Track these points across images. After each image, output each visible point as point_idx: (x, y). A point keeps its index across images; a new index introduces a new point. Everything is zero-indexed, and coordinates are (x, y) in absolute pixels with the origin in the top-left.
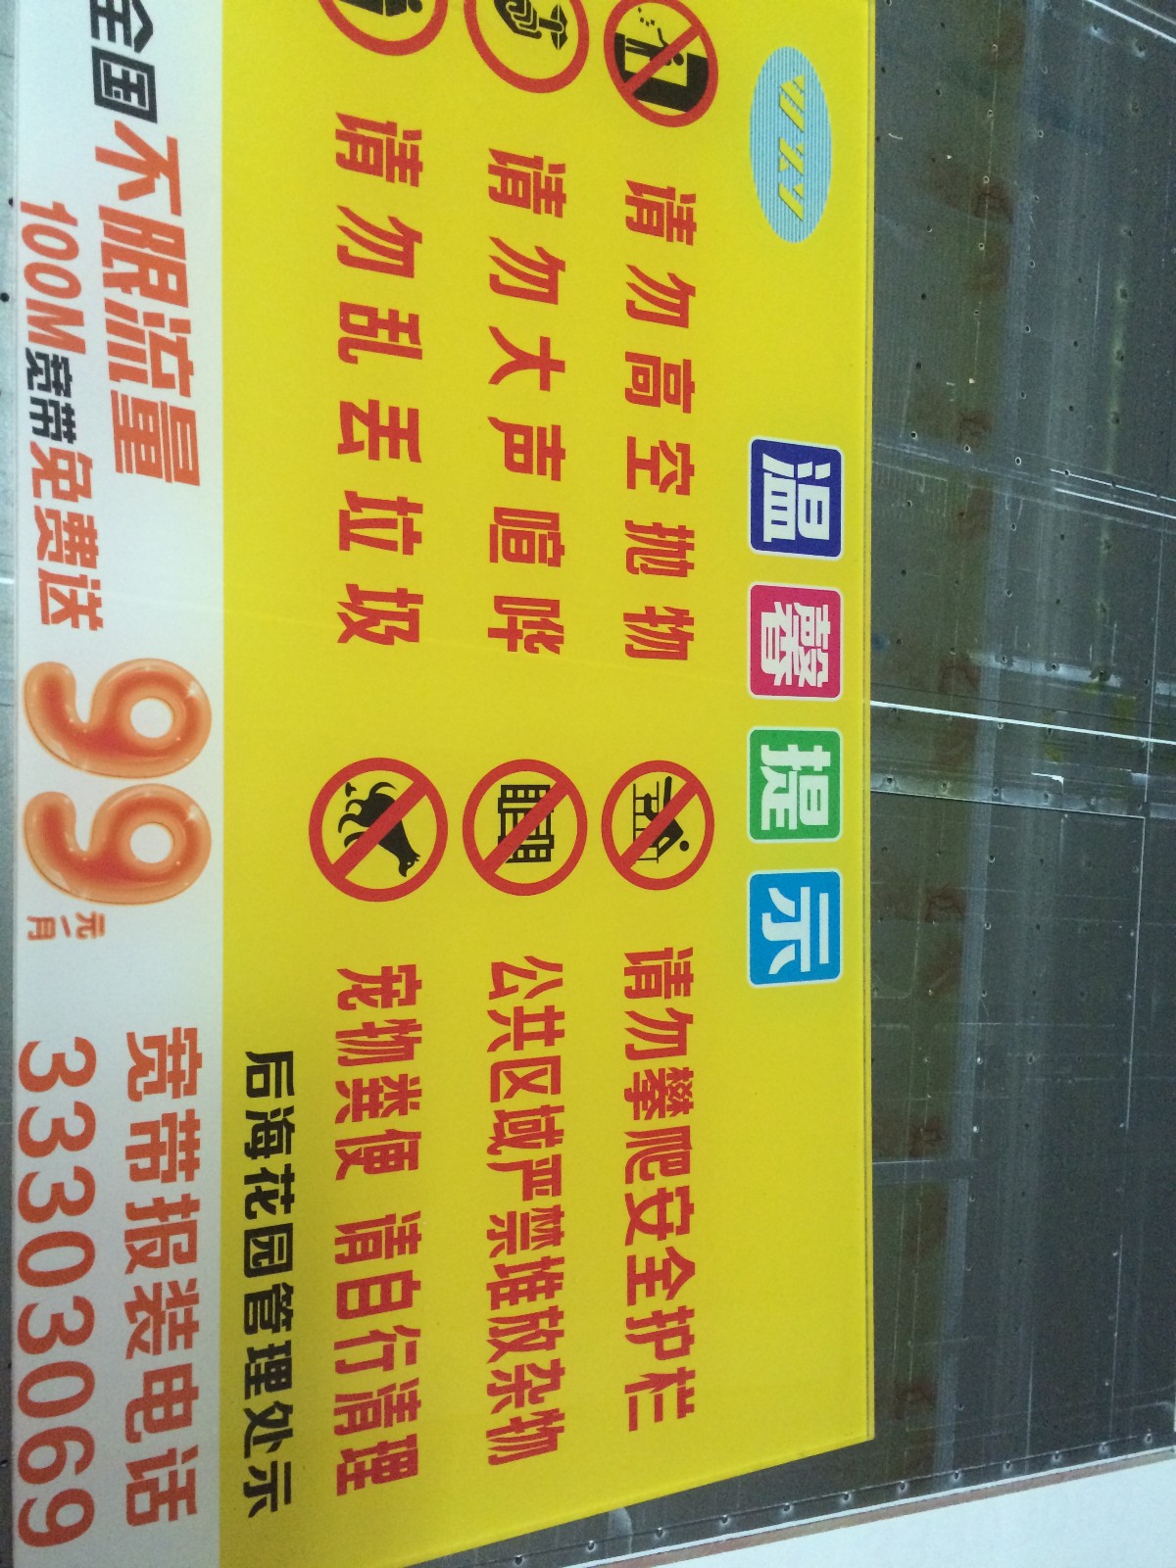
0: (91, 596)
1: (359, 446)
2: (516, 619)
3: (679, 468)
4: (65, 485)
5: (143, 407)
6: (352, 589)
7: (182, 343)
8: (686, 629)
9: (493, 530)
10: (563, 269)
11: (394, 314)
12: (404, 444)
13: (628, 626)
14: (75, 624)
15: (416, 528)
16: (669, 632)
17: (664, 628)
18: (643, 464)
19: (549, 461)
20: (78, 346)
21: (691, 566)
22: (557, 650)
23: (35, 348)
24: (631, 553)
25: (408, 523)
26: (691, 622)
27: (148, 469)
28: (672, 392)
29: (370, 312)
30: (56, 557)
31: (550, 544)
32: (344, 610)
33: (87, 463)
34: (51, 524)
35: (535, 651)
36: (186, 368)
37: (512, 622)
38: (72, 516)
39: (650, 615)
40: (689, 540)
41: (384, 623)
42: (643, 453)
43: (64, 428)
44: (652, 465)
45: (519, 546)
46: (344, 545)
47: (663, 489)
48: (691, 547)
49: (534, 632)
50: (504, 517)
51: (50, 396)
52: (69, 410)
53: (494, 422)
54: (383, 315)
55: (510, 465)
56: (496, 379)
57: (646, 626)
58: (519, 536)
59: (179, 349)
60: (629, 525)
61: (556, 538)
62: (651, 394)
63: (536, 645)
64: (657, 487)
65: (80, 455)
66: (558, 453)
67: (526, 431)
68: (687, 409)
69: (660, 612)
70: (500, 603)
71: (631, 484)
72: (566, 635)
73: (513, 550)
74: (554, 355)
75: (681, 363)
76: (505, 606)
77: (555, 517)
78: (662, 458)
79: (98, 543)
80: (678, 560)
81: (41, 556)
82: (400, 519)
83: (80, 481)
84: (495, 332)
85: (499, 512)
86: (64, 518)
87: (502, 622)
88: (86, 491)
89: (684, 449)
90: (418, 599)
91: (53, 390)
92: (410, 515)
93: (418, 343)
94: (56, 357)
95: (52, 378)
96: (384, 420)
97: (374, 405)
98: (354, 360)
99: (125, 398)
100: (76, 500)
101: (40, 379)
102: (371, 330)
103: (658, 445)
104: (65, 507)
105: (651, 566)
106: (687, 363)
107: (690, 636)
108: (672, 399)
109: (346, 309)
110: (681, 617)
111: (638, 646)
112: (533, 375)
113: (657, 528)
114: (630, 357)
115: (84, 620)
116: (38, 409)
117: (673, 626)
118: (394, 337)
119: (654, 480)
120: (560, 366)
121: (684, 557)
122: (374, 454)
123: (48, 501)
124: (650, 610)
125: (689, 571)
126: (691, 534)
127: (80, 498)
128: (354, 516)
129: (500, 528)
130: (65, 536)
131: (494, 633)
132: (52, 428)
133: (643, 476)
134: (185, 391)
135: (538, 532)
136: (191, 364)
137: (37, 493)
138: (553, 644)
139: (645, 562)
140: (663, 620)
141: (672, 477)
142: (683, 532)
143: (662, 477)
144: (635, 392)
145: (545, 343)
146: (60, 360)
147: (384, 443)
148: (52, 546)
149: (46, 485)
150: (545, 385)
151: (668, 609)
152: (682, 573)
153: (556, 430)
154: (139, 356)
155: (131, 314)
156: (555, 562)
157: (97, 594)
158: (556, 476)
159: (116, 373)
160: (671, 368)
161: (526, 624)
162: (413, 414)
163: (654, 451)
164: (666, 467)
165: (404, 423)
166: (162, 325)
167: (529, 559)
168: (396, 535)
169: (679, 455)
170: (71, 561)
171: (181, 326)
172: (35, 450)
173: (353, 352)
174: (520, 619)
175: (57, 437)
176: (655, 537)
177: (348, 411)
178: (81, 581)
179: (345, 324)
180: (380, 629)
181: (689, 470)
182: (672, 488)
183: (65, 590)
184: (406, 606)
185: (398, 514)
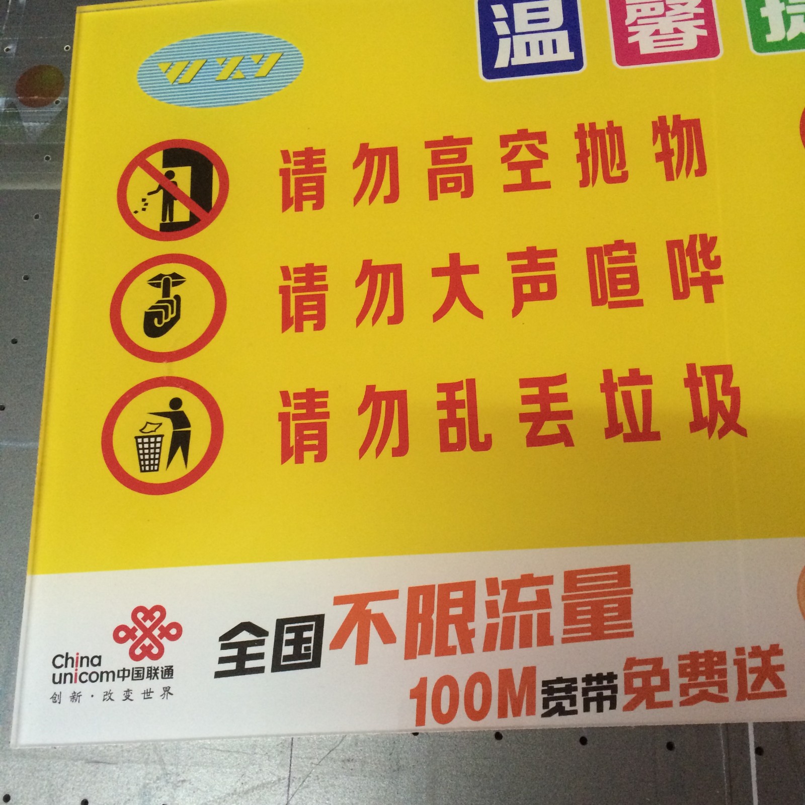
0: (751, 655)
1: (563, 428)
2: (691, 279)
3: (524, 143)
4: (656, 681)
5: (570, 615)
6: (695, 426)
7: (507, 584)
8: (670, 122)
9: (613, 305)
10: (370, 261)
11: (441, 405)
12: (553, 390)
13: (678, 176)
14: (781, 668)
15: (627, 374)
16: (676, 138)
17: (673, 143)
18: (526, 176)
19: (540, 261)
20: (529, 673)
21: (610, 123)
22: (714, 239)
23: (540, 709)
24: (609, 180)
25: (623, 381)
26: (662, 119)
27: (625, 610)
28: (456, 156)
29: (444, 426)
30: (723, 687)
31: (616, 254)
32: (715, 434)
33: (631, 662)
34: (693, 692)
35: (718, 258)
36: (528, 580)
37: (695, 282)
38: (682, 674)
39: (664, 156)
40: (587, 128)
41: (720, 397)
42: (516, 177)
43: (605, 683)
44: (525, 168)
45: (623, 282)
46: (656, 436)
47: (545, 156)
48: (593, 125)
49: (700, 262)
50: (600, 297)
51: (579, 694)
52: (588, 679)
53: (516, 311)
54: (444, 414)
55: (551, 294)
56: (478, 313)
57: (674, 160)
58: (615, 282)
59: (513, 587)
60: (584, 183)
61: (609, 249)
62: (462, 175)
63: (712, 258)
64: (544, 162)
65: (625, 669)
66: (532, 254)
67: (518, 284)
68: (469, 141)
69: (659, 148)
70: (680, 294)
71: (546, 185)
72: (698, 232)
73: (628, 287)
74: (445, 263)
75: (429, 150)
76: (682, 290)
77: (590, 252)
78: (517, 159)
79: (701, 651)
80: (607, 137)
81: (726, 700)
82: (621, 389)
83: (649, 668)
84: (437, 316)
85: (596, 302)
86: (685, 680)
87: (697, 292)
88: (657, 662)
89: (505, 140)
90: (691, 368)
91: (573, 693)
92: (615, 380)
93: (462, 382)
94: (543, 692)
95: (563, 694)
96: (535, 408)
97: (524, 417)
98: (488, 437)
99: (566, 632)
100: (667, 671)
101: (566, 704)
102: (460, 423)
103: (506, 165)
104: (676, 681)
105: (617, 161)
106: (428, 144)
107: (677, 118)
108: (463, 155)
109: (446, 446)
110: (660, 128)
111: (695, 166)
112: (467, 280)
113: (582, 157)
114: (433, 196)
115: (775, 661)
116: (593, 705)
117: (670, 134)
118: (461, 404)
119: (538, 165)
120: (455, 258)
121: (603, 131)
122: (568, 415)
123: (673, 694)
124: (659, 157)
125: (616, 125)
126: (581, 126)
127: (664, 667)
128: (627, 429)
129: (610, 299)
130: (702, 679)
131: (709, 298)
132: (607, 693)
133: (536, 175)
134: (549, 580)
135: (607, 266)
136: (523, 576)
137: (668, 704)
138: (709, 243)
139: (615, 167)
140: (665, 143)
141: (532, 149)
142: (580, 133)
143: (535, 158)
144: (463, 189)
145: (437, 272)
146: (546, 688)
147: (555, 407)
148: (714, 690)
149: (659, 697)
150: (473, 269)
151: (654, 142)
152: (619, 131)
153: (511, 256)
154: (526, 620)
155: (491, 630)
156: (632, 247)
157: (748, 650)
158: (553, 253)
159: (546, 639)
160: (435, 158)
161: (695, 268)
162: (525, 383)
163: (512, 167)
164: (524, 155)
165: (535, 391)
166: (496, 602)
167: (633, 271)
168: (636, 391)
169: (511, 144)
170: (723, 673)
171: (492, 586)
172: (629, 707)
173: (482, 439)
174: (691, 275)
175: (614, 689)
176: (590, 159)
177: (534, 440)
178: (740, 664)
179: (460, 446)
180: (727, 401)
181: (523, 134)
182: (542, 147)
183: (751, 678)
184: (700, 379)
185: (617, 390)
